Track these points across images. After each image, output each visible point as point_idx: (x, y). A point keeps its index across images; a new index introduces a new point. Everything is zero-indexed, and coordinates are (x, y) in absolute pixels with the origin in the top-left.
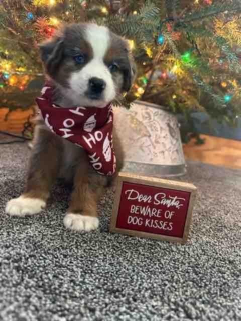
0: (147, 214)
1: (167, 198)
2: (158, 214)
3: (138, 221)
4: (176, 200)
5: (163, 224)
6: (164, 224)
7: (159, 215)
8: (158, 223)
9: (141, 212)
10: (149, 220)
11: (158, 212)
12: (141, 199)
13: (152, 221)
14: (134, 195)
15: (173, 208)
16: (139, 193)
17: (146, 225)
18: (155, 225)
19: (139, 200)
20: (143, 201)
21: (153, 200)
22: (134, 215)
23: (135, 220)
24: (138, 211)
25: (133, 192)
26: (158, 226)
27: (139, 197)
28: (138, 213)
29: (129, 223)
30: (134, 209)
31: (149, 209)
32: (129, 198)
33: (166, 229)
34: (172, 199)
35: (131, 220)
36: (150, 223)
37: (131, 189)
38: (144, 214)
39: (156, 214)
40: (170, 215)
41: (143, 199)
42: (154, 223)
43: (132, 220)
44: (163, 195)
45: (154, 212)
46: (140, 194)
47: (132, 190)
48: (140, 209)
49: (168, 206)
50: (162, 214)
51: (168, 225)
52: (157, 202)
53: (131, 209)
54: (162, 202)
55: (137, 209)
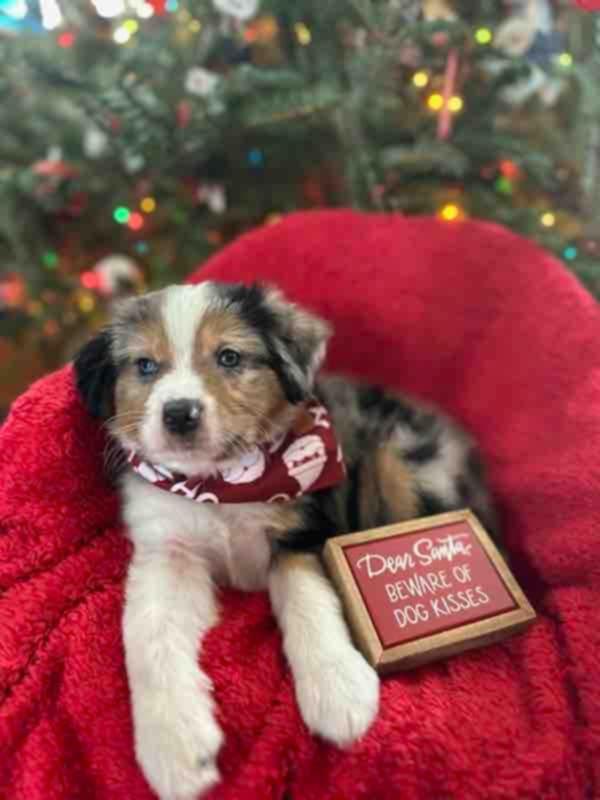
0: (425, 590)
1: (437, 545)
2: (444, 583)
3: (417, 613)
4: (455, 542)
5: (465, 596)
6: (470, 597)
7: (447, 583)
8: (456, 598)
9: (413, 592)
10: (437, 601)
11: (442, 578)
12: (394, 566)
13: (443, 599)
14: (376, 564)
15: (459, 559)
16: (383, 556)
17: (438, 615)
18: (456, 607)
19: (394, 571)
20: (400, 569)
21: (415, 559)
22: (400, 604)
23: (411, 614)
24: (405, 592)
25: (371, 560)
26: (460, 606)
27: (388, 564)
28: (406, 597)
29: (402, 625)
30: (394, 593)
31: (421, 579)
32: (371, 574)
33: (478, 604)
34: (448, 544)
35: (404, 618)
36: (441, 606)
37: (365, 556)
38: (420, 593)
39: (440, 582)
40: (466, 572)
41: (397, 565)
42: (450, 604)
43: (406, 616)
44: (427, 544)
45: (433, 580)
46: (386, 558)
47: (368, 558)
48: (405, 587)
49: (450, 558)
50: (450, 578)
51: (476, 597)
52: (426, 560)
53: (391, 596)
54: (434, 557)
55: (399, 589)
